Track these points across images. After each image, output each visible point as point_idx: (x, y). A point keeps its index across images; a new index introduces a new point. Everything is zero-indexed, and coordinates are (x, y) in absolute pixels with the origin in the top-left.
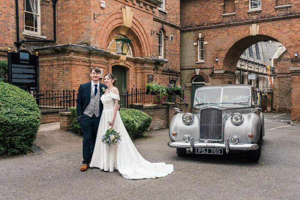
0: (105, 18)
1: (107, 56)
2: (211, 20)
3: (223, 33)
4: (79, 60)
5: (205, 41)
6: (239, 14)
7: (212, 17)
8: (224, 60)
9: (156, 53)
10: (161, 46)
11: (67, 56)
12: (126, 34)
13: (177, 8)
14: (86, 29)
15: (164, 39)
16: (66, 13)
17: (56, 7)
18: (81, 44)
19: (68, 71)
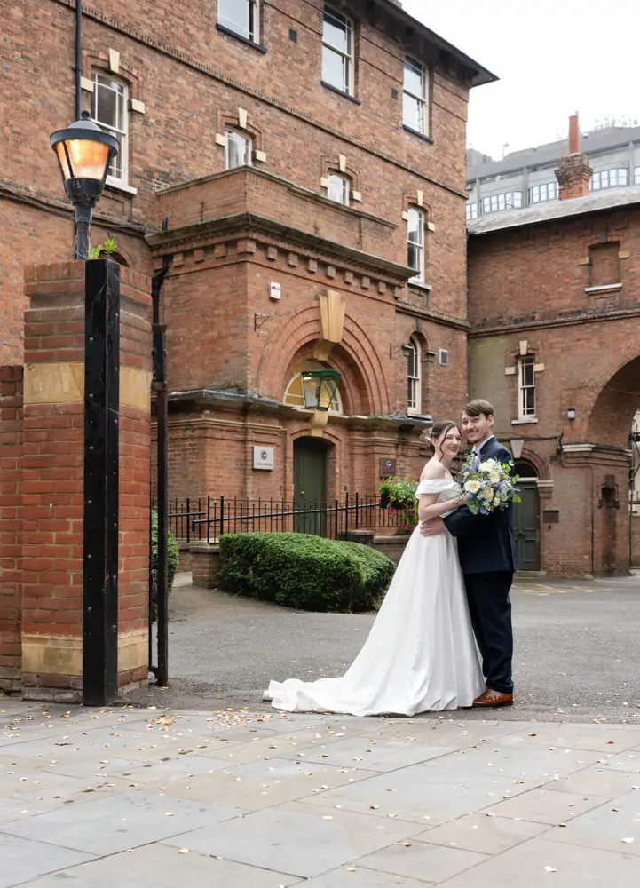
0: (280, 323)
1: (284, 415)
2: (553, 305)
3: (588, 340)
4: (220, 427)
5: (538, 363)
6: (632, 288)
7: (557, 296)
8: (591, 416)
9: (400, 400)
10: (415, 380)
11: (196, 418)
12: (329, 357)
13: (459, 274)
14: (235, 352)
15: (422, 361)
16: (185, 313)
17: (161, 298)
18: (223, 389)
19: (197, 454)
